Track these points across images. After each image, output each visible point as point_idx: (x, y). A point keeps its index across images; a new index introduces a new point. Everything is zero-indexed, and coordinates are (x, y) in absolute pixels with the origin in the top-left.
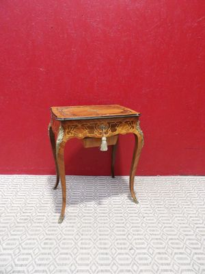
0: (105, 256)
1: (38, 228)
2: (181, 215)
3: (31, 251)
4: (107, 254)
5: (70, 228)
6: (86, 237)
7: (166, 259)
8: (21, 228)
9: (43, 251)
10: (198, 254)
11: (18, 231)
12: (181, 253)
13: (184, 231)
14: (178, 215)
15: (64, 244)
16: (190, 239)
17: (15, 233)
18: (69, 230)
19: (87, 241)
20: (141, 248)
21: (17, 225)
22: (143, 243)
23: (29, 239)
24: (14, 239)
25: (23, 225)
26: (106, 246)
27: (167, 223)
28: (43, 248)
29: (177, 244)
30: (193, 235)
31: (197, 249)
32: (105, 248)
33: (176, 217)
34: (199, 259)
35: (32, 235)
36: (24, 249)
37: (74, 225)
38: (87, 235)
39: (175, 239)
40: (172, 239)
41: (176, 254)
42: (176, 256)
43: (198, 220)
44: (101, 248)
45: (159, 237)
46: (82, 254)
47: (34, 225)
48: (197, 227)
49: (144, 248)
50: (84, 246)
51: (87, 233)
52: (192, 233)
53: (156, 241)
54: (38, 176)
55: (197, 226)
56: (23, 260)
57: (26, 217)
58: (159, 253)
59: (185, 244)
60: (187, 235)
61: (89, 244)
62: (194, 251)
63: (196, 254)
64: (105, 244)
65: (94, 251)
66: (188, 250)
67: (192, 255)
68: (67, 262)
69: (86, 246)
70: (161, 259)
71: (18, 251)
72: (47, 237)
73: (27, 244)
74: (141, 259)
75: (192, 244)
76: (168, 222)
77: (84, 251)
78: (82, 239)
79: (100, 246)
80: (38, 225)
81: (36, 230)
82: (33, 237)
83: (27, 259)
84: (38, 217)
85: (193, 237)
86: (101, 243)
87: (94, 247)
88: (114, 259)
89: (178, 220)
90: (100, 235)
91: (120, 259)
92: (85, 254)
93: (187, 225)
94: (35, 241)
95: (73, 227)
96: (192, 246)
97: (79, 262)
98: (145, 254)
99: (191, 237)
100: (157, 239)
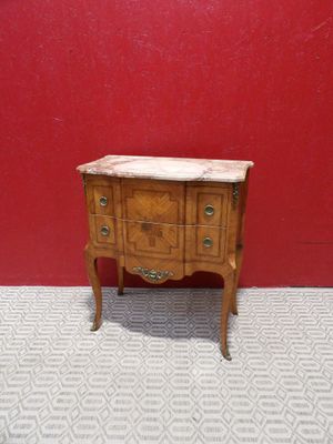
0: (153, 424)
1: (51, 375)
2: (285, 356)
3: (36, 413)
4: (155, 420)
5: (102, 376)
6: (126, 391)
7: (251, 430)
8: (24, 375)
9: (55, 413)
10: (307, 423)
11: (20, 379)
12: (277, 422)
13: (288, 383)
14: (279, 356)
15: (89, 401)
16: (295, 398)
17: (14, 382)
18: (99, 380)
19: (126, 398)
20: (211, 411)
21: (19, 369)
22: (216, 403)
23: (35, 393)
24: (12, 393)
25: (29, 369)
26: (155, 407)
27: (260, 370)
28: (56, 409)
29: (273, 405)
30: (301, 390)
31: (305, 414)
32: (153, 411)
33: (277, 359)
34: (306, 431)
35: (40, 386)
36: (26, 409)
37: (109, 370)
38: (127, 387)
39: (270, 397)
40: (265, 397)
41: (269, 422)
42: (269, 426)
43: (312, 365)
44: (147, 411)
45: (245, 392)
46: (116, 419)
47: (45, 369)
48: (310, 377)
49: (216, 412)
50: (119, 406)
51: (127, 384)
52: (299, 387)
53: (238, 400)
54: (59, 289)
55: (309, 374)
56: (23, 427)
57: (33, 357)
58: (241, 421)
59: (286, 405)
60: (290, 390)
61: (130, 402)
62: (299, 418)
63: (302, 422)
64: (155, 403)
65: (136, 415)
66: (289, 416)
67: (295, 424)
68: (91, 432)
69: (124, 406)
70: (244, 430)
71: (15, 412)
72: (63, 390)
73: (30, 401)
74: (210, 430)
75: (298, 405)
76: (262, 367)
77: (119, 414)
78: (118, 395)
79: (145, 407)
80: (51, 369)
81: (48, 379)
82: (41, 390)
83: (29, 426)
84: (54, 357)
85: (302, 394)
86: (147, 402)
87: (137, 409)
88: (165, 428)
89: (279, 364)
90: (148, 388)
91: (175, 429)
92: (121, 419)
93: (293, 374)
94: (44, 396)
95: (105, 374)
96: (297, 410)
97: (110, 433)
98: (216, 421)
99: (297, 394)
100: (240, 396)
